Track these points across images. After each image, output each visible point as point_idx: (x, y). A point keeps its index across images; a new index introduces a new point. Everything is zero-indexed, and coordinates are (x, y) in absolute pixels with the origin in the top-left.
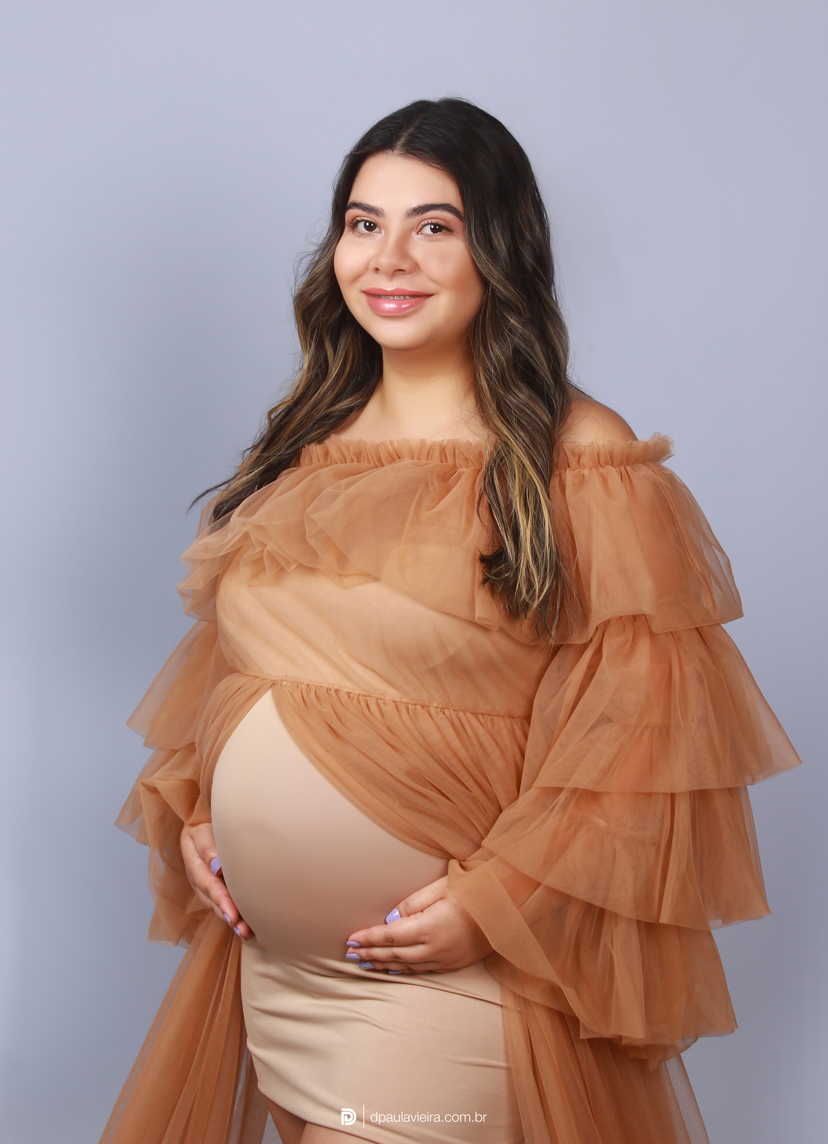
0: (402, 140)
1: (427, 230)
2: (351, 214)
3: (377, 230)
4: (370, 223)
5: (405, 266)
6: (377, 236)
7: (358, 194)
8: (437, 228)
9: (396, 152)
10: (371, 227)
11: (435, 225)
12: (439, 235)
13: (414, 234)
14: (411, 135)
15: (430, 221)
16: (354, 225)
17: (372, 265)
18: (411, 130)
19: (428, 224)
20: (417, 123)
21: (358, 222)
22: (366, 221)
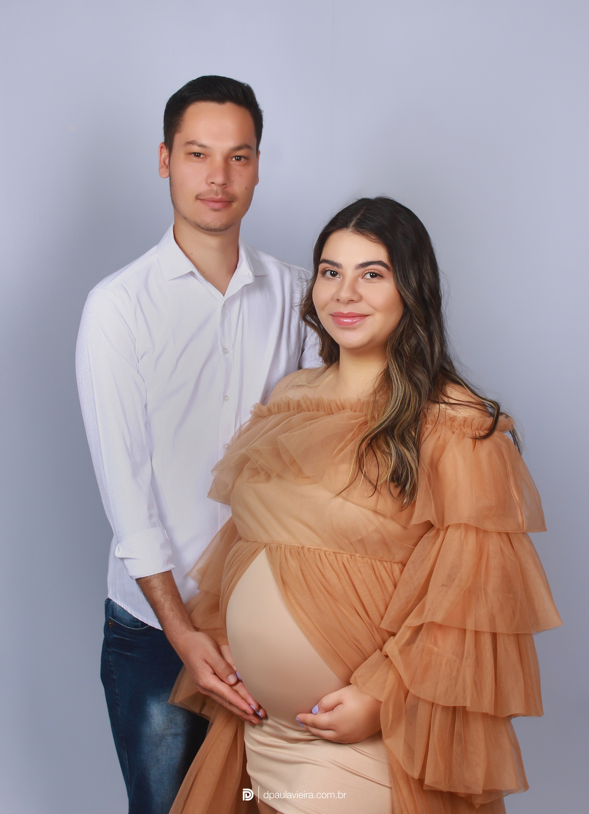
0: (353, 222)
1: (368, 276)
2: (322, 266)
3: (338, 276)
4: (334, 272)
5: (354, 298)
6: (338, 279)
7: (325, 255)
8: (374, 275)
9: (350, 229)
10: (334, 274)
11: (373, 273)
12: (375, 280)
13: (360, 279)
14: (359, 219)
15: (369, 271)
16: (324, 273)
17: (336, 298)
18: (358, 216)
19: (369, 273)
20: (362, 212)
21: (327, 271)
22: (331, 271)
